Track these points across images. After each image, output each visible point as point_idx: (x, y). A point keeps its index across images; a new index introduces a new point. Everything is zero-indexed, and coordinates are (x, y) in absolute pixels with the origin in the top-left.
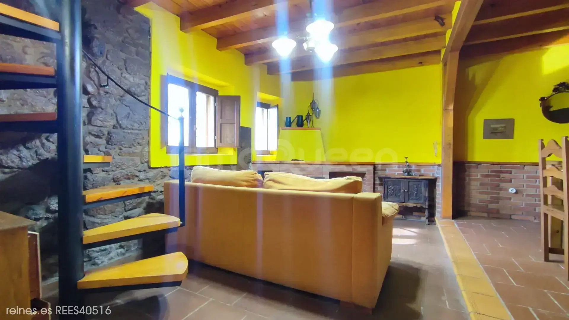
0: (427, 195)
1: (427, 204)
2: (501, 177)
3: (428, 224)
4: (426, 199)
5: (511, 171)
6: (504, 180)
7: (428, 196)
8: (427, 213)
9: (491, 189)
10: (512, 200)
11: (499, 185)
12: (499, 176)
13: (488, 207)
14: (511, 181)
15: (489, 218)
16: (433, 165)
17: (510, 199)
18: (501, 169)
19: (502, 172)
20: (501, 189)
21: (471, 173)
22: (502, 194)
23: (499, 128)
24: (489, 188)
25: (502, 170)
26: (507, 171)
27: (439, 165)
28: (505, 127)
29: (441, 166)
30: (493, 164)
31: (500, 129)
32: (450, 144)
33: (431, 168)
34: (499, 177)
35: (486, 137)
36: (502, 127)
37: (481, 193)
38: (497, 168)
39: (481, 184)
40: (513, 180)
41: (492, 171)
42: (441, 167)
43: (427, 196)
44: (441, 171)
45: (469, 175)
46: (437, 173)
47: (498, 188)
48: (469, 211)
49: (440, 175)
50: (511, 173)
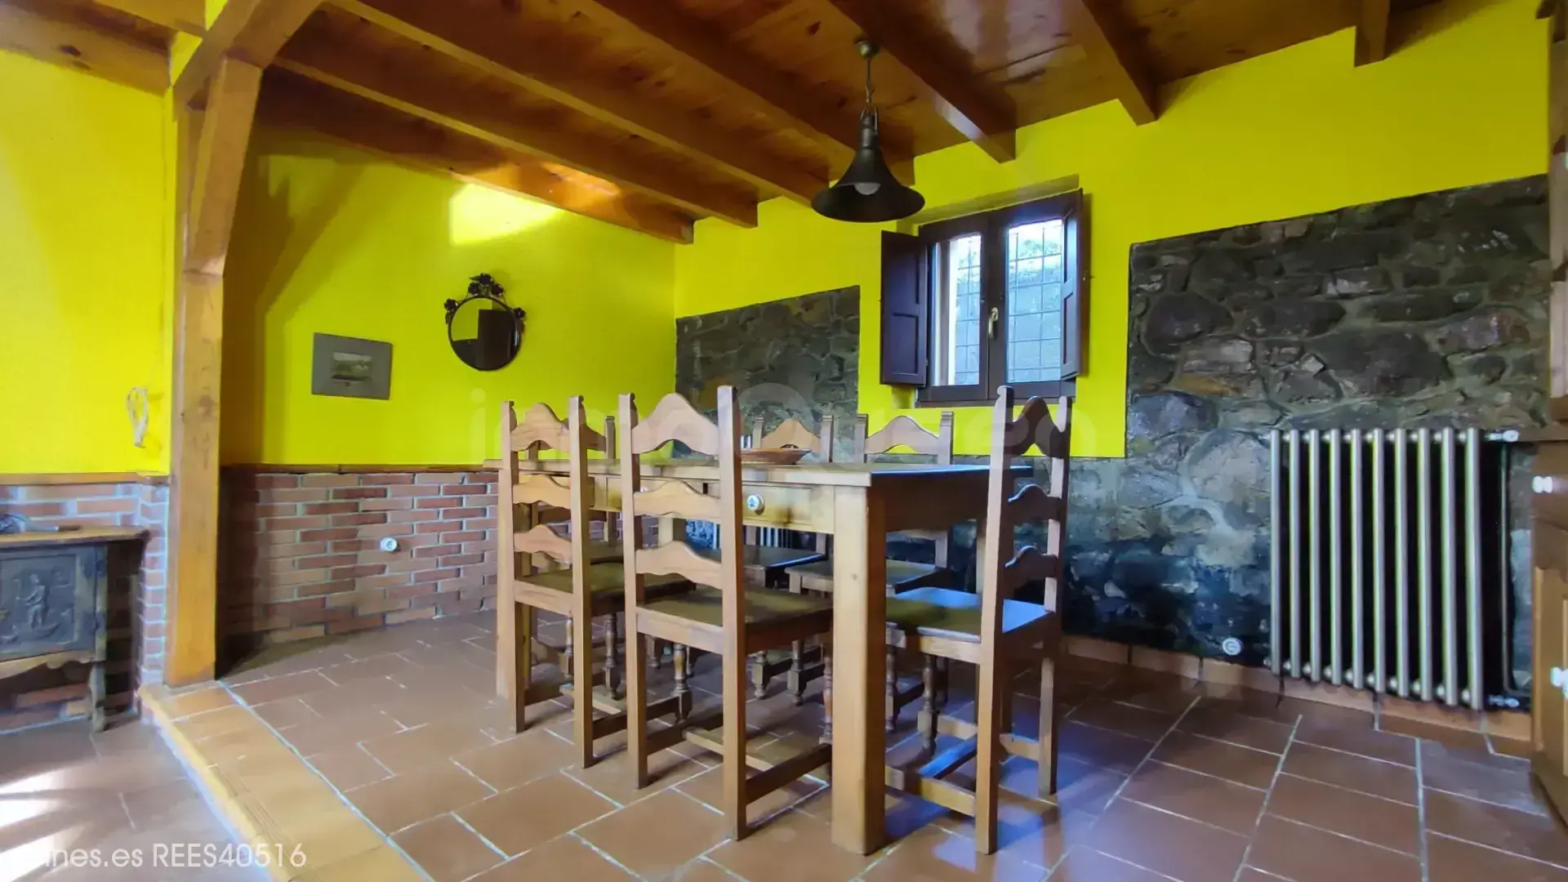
0: (100, 607)
1: (101, 643)
2: (361, 508)
3: (107, 727)
4: (97, 626)
5: (385, 491)
6: (367, 519)
7: (105, 609)
8: (98, 683)
9: (336, 547)
10: (387, 573)
11: (354, 533)
12: (355, 508)
13: (324, 605)
14: (384, 519)
15: (328, 639)
16: (130, 480)
17: (382, 569)
18: (361, 487)
19: (363, 494)
20: (359, 545)
21: (276, 504)
22: (365, 558)
23: (355, 363)
24: (329, 544)
25: (363, 490)
26: (376, 490)
27: (158, 482)
28: (368, 364)
29: (167, 485)
30: (341, 471)
31: (359, 367)
32: (206, 402)
33: (119, 493)
34: (357, 511)
35: (319, 388)
36: (361, 363)
37: (305, 564)
38: (352, 483)
39: (306, 536)
40: (389, 515)
41: (338, 494)
42: (166, 491)
43: (98, 609)
44: (167, 503)
45: (269, 511)
46: (146, 511)
47: (351, 542)
48: (268, 632)
49: (164, 521)
50: (385, 496)
